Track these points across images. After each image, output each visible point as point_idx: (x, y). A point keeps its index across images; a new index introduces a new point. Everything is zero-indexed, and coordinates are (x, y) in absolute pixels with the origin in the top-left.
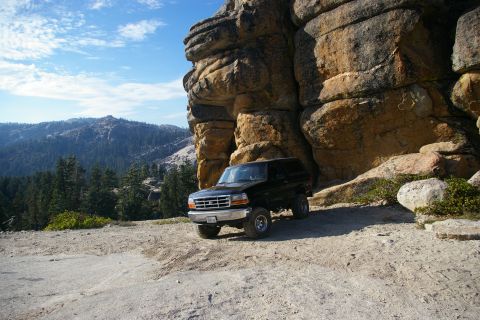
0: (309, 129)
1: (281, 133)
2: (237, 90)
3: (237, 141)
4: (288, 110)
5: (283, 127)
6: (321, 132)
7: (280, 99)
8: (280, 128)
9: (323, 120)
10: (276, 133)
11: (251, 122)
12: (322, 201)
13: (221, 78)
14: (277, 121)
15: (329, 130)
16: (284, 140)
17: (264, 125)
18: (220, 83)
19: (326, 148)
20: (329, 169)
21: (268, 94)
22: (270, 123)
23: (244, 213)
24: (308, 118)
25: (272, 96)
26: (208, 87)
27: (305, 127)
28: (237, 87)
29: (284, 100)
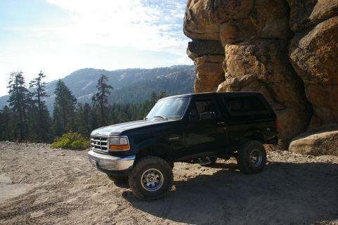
0: (297, 58)
1: (266, 64)
2: (219, 18)
3: (226, 74)
4: (277, 39)
5: (268, 58)
6: (311, 63)
7: (267, 26)
8: (264, 59)
9: (313, 46)
10: (260, 65)
11: (235, 53)
12: (308, 149)
13: (203, 7)
14: (261, 51)
15: (321, 60)
16: (269, 73)
17: (247, 56)
18: (202, 12)
19: (320, 84)
20: (324, 110)
21: (253, 21)
22: (253, 54)
23: (127, 163)
24: (296, 46)
25: (257, 22)
26: (192, 19)
27: (293, 57)
28: (218, 14)
29: (270, 27)
